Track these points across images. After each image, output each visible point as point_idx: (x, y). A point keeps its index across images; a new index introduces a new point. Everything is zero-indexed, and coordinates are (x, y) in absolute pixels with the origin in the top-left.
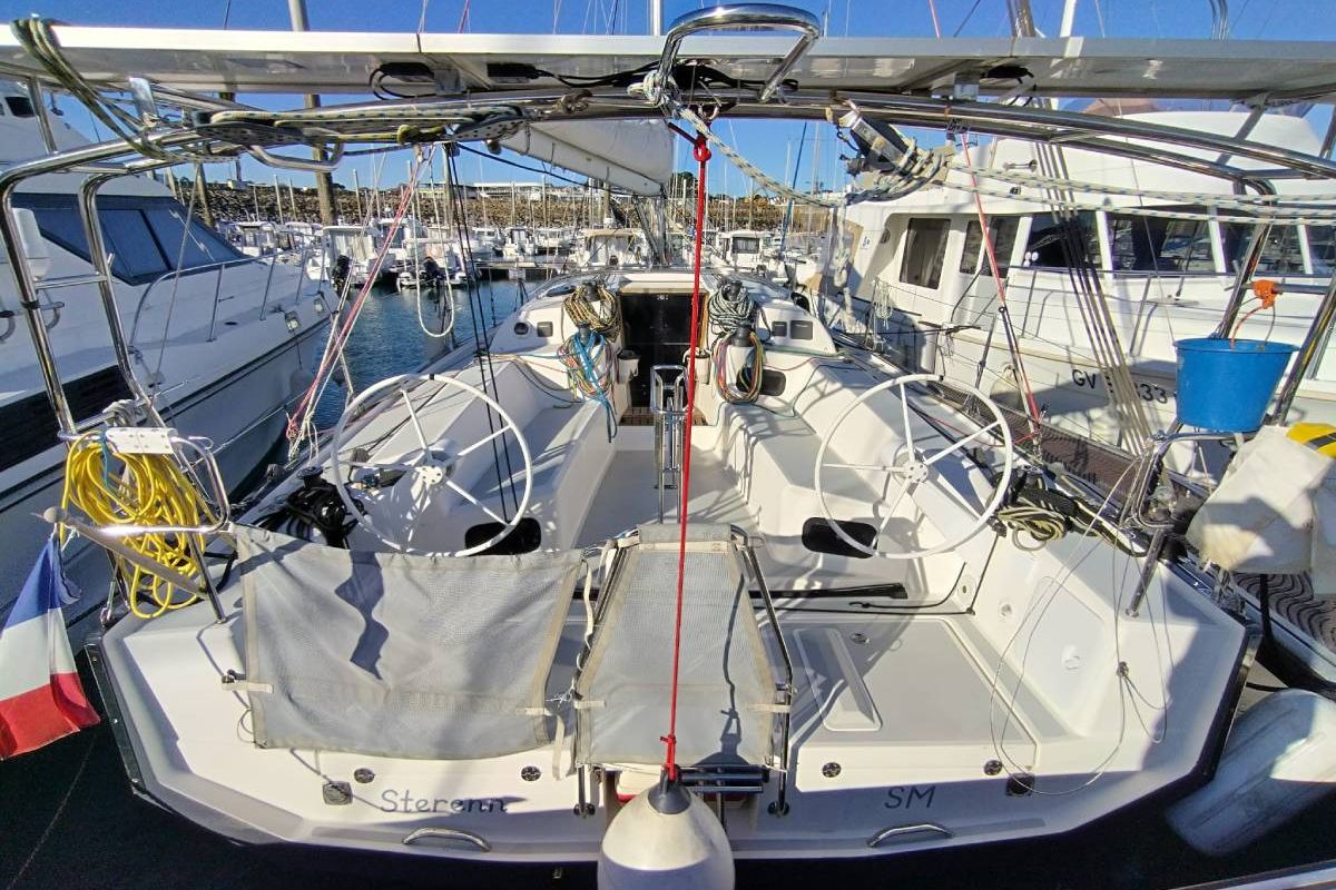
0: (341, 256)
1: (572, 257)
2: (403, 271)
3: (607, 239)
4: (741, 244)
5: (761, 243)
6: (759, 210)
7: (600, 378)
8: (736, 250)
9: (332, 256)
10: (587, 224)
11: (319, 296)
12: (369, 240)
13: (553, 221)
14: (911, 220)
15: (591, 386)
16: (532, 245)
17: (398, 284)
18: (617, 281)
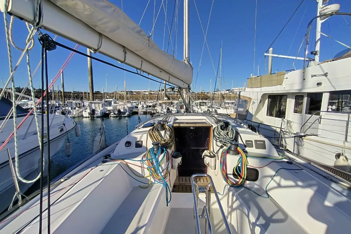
0: (93, 109)
1: (156, 108)
2: (111, 113)
3: (165, 103)
4: (202, 104)
5: (207, 104)
6: (203, 96)
7: (163, 171)
8: (200, 105)
9: (90, 109)
10: (160, 100)
11: (63, 125)
12: (101, 105)
13: (151, 99)
14: (269, 96)
15: (158, 175)
16: (146, 105)
17: (110, 116)
18: (172, 120)
